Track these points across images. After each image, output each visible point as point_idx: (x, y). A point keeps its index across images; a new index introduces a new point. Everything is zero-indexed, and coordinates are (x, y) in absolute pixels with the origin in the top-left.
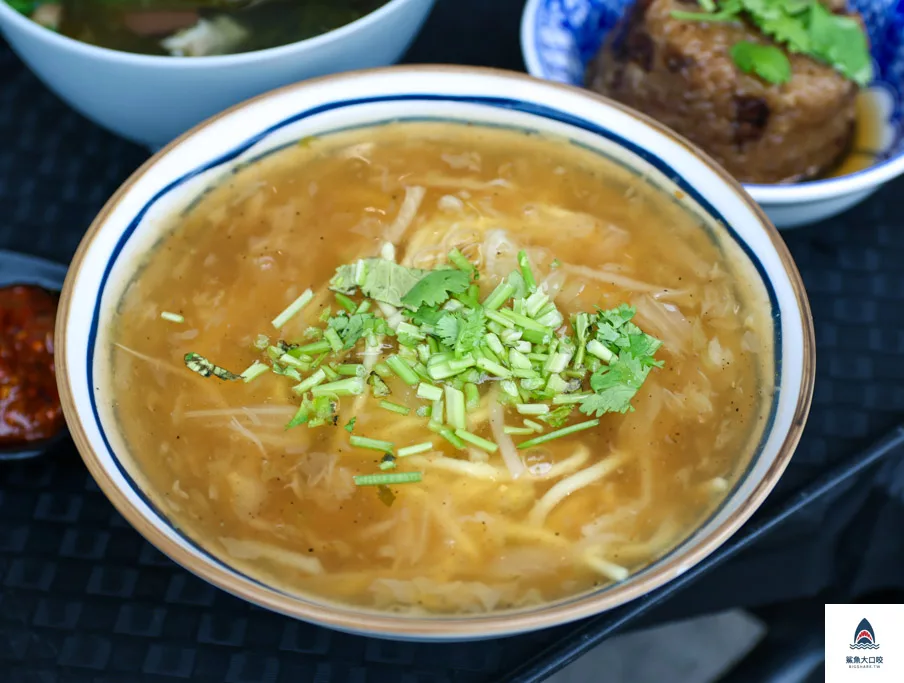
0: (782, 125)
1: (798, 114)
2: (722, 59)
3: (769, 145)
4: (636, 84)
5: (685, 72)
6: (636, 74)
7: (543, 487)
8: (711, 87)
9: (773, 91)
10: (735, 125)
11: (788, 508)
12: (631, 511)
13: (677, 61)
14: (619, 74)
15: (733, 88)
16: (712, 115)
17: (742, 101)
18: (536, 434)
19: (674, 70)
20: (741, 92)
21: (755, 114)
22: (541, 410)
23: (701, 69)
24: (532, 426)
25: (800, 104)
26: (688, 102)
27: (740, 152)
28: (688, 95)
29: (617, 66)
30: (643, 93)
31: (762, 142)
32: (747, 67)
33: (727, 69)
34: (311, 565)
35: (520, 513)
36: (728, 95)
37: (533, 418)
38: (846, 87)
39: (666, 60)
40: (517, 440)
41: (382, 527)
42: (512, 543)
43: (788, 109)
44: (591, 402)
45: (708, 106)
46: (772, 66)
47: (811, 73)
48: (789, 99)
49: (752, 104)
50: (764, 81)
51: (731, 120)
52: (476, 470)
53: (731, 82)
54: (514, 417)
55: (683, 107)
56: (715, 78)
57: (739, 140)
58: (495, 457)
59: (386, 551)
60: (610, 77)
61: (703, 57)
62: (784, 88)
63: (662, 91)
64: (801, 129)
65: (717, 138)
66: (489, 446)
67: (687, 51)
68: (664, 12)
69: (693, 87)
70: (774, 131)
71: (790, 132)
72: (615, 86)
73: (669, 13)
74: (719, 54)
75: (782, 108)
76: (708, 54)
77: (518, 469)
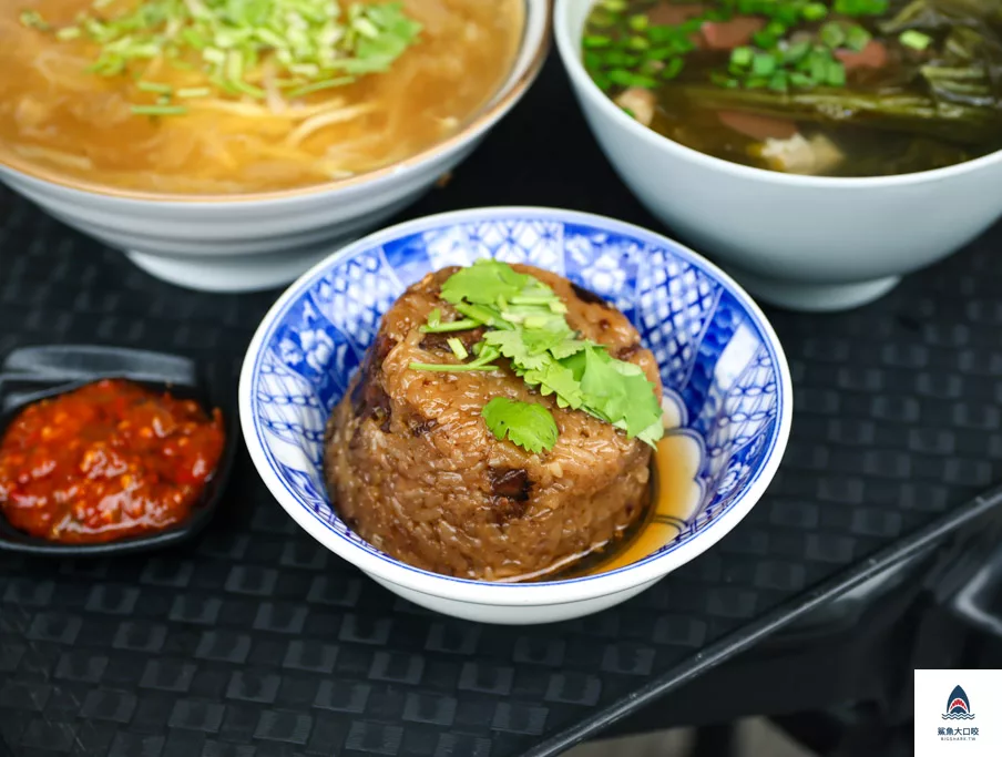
0: (548, 501)
1: (569, 485)
2: (471, 422)
3: (533, 522)
4: (374, 447)
5: (427, 436)
6: (375, 436)
7: (298, 122)
8: (458, 455)
9: (535, 461)
10: (491, 500)
12: (375, 138)
13: (422, 424)
14: (357, 432)
15: (485, 458)
16: (463, 489)
17: (498, 472)
18: (300, 86)
19: (415, 433)
20: (493, 462)
21: (517, 488)
22: (310, 70)
23: (445, 435)
24: (297, 81)
25: (568, 473)
26: (434, 472)
27: (502, 531)
28: (433, 464)
29: (356, 422)
30: (383, 458)
31: (527, 519)
32: (501, 432)
33: (477, 434)
34: (83, 163)
35: (277, 139)
36: (480, 465)
37: (302, 76)
38: (629, 448)
39: (406, 423)
40: (284, 91)
41: (150, 143)
42: (264, 158)
43: (554, 479)
44: (356, 66)
45: (456, 477)
46: (532, 430)
47: (584, 434)
48: (555, 468)
49: (511, 474)
50: (521, 448)
51: (485, 494)
52: (246, 110)
53: (480, 450)
54: (285, 74)
55: (429, 478)
56: (463, 446)
57: (498, 517)
58: (261, 102)
59: (152, 157)
60: (348, 435)
61: (447, 419)
62: (547, 457)
63: (404, 458)
64: (572, 502)
65: (471, 514)
66: (258, 93)
67: (429, 412)
68: (404, 362)
69: (439, 455)
70: (539, 507)
71: (561, 507)
72: (353, 446)
73: (409, 364)
74: (467, 414)
75: (547, 479)
76: (455, 416)
77: (279, 109)
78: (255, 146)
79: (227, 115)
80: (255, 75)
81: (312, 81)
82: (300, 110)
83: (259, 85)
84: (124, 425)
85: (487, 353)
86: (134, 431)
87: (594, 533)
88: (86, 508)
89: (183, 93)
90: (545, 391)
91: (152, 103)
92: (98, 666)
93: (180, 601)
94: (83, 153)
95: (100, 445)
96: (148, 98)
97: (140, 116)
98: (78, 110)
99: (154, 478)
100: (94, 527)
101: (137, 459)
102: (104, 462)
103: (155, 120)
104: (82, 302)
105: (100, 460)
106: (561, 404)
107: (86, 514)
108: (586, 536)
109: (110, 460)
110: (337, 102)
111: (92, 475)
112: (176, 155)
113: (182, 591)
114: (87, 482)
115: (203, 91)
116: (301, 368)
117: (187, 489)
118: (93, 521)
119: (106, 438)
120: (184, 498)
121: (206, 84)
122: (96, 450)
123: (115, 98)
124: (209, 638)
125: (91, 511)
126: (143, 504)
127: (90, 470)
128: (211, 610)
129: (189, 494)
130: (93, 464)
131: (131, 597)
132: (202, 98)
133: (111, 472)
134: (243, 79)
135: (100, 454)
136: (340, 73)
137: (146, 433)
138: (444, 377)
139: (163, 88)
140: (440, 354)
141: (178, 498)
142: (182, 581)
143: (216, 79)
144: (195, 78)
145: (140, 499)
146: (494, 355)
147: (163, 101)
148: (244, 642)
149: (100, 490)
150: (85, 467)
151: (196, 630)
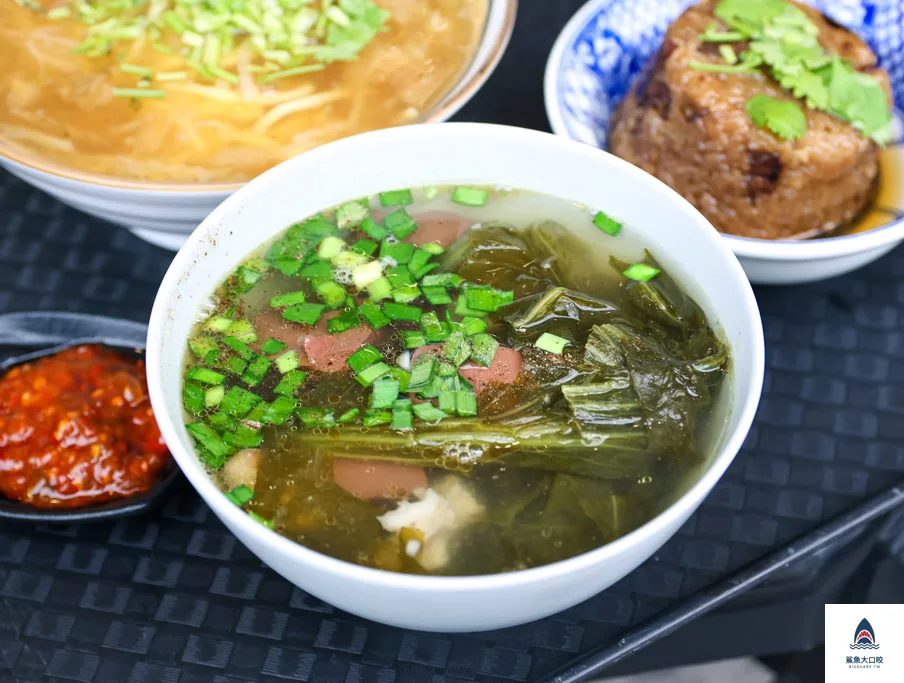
0: (795, 180)
1: (812, 171)
2: (737, 112)
3: (781, 199)
4: (654, 132)
5: (700, 122)
6: (654, 121)
7: (268, 108)
8: (724, 139)
9: (787, 147)
10: (748, 178)
11: (774, 564)
12: (338, 126)
13: (694, 111)
14: (639, 120)
15: (746, 142)
16: (725, 167)
17: (756, 155)
18: (272, 72)
19: (690, 120)
20: (753, 146)
21: (768, 169)
22: (283, 57)
23: (715, 121)
24: (270, 66)
25: (813, 160)
26: (703, 153)
27: (754, 204)
28: (702, 146)
29: (638, 112)
30: (660, 140)
31: (775, 196)
32: (761, 121)
33: (741, 122)
34: (65, 145)
35: (247, 125)
36: (741, 148)
37: (275, 62)
38: (863, 145)
39: (682, 110)
40: (256, 76)
41: (129, 127)
43: (801, 164)
45: (721, 157)
46: (786, 122)
47: (828, 130)
48: (803, 154)
49: (765, 158)
50: (776, 136)
51: (744, 173)
52: (220, 94)
53: (743, 135)
54: (259, 60)
55: (698, 158)
56: (729, 131)
57: (752, 193)
58: (234, 87)
59: (129, 141)
60: (632, 123)
61: (718, 109)
62: (797, 144)
63: (678, 140)
64: (813, 185)
65: (730, 189)
66: (233, 78)
67: (703, 102)
68: (684, 62)
69: (708, 138)
70: (787, 186)
71: (804, 188)
72: (635, 132)
73: (688, 63)
74: (734, 107)
75: (795, 163)
76: (723, 106)
77: (251, 95)
78: (227, 133)
79: (202, 99)
80: (230, 60)
81: (283, 68)
82: (271, 96)
83: (233, 70)
84: (98, 393)
85: (752, 60)
86: (106, 401)
87: (828, 214)
88: (59, 474)
89: (161, 77)
90: (798, 93)
91: (134, 86)
92: (65, 624)
93: (144, 562)
94: (66, 135)
95: (73, 414)
96: (129, 81)
97: (123, 98)
98: (64, 92)
99: (122, 447)
100: (65, 493)
101: (106, 428)
102: (76, 431)
103: (135, 103)
104: (71, 262)
105: (72, 429)
106: (811, 104)
107: (58, 481)
108: (821, 215)
109: (82, 431)
110: (307, 88)
111: (64, 445)
112: (152, 139)
113: (146, 552)
114: (59, 449)
115: (181, 75)
116: (595, 68)
117: (153, 459)
118: (64, 488)
119: (78, 408)
120: (150, 467)
121: (184, 68)
122: (69, 420)
123: (100, 79)
124: (169, 601)
125: (62, 479)
126: (111, 473)
127: (63, 439)
128: (173, 573)
129: (155, 463)
130: (67, 433)
131: (99, 558)
132: (180, 82)
133: (82, 442)
134: (219, 65)
135: (73, 423)
136: (310, 60)
137: (118, 402)
138: (716, 75)
139: (143, 71)
140: (713, 57)
141: (144, 466)
142: (147, 543)
143: (193, 63)
144: (175, 61)
145: (108, 469)
146: (758, 61)
147: (144, 84)
148: (202, 605)
149: (72, 459)
150: (59, 435)
151: (158, 592)
